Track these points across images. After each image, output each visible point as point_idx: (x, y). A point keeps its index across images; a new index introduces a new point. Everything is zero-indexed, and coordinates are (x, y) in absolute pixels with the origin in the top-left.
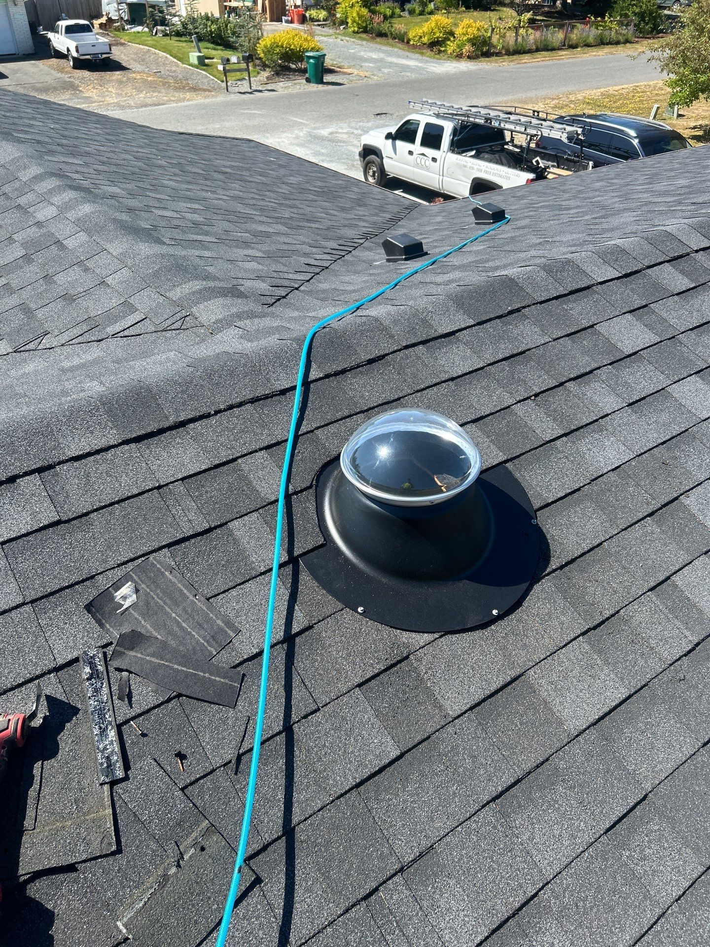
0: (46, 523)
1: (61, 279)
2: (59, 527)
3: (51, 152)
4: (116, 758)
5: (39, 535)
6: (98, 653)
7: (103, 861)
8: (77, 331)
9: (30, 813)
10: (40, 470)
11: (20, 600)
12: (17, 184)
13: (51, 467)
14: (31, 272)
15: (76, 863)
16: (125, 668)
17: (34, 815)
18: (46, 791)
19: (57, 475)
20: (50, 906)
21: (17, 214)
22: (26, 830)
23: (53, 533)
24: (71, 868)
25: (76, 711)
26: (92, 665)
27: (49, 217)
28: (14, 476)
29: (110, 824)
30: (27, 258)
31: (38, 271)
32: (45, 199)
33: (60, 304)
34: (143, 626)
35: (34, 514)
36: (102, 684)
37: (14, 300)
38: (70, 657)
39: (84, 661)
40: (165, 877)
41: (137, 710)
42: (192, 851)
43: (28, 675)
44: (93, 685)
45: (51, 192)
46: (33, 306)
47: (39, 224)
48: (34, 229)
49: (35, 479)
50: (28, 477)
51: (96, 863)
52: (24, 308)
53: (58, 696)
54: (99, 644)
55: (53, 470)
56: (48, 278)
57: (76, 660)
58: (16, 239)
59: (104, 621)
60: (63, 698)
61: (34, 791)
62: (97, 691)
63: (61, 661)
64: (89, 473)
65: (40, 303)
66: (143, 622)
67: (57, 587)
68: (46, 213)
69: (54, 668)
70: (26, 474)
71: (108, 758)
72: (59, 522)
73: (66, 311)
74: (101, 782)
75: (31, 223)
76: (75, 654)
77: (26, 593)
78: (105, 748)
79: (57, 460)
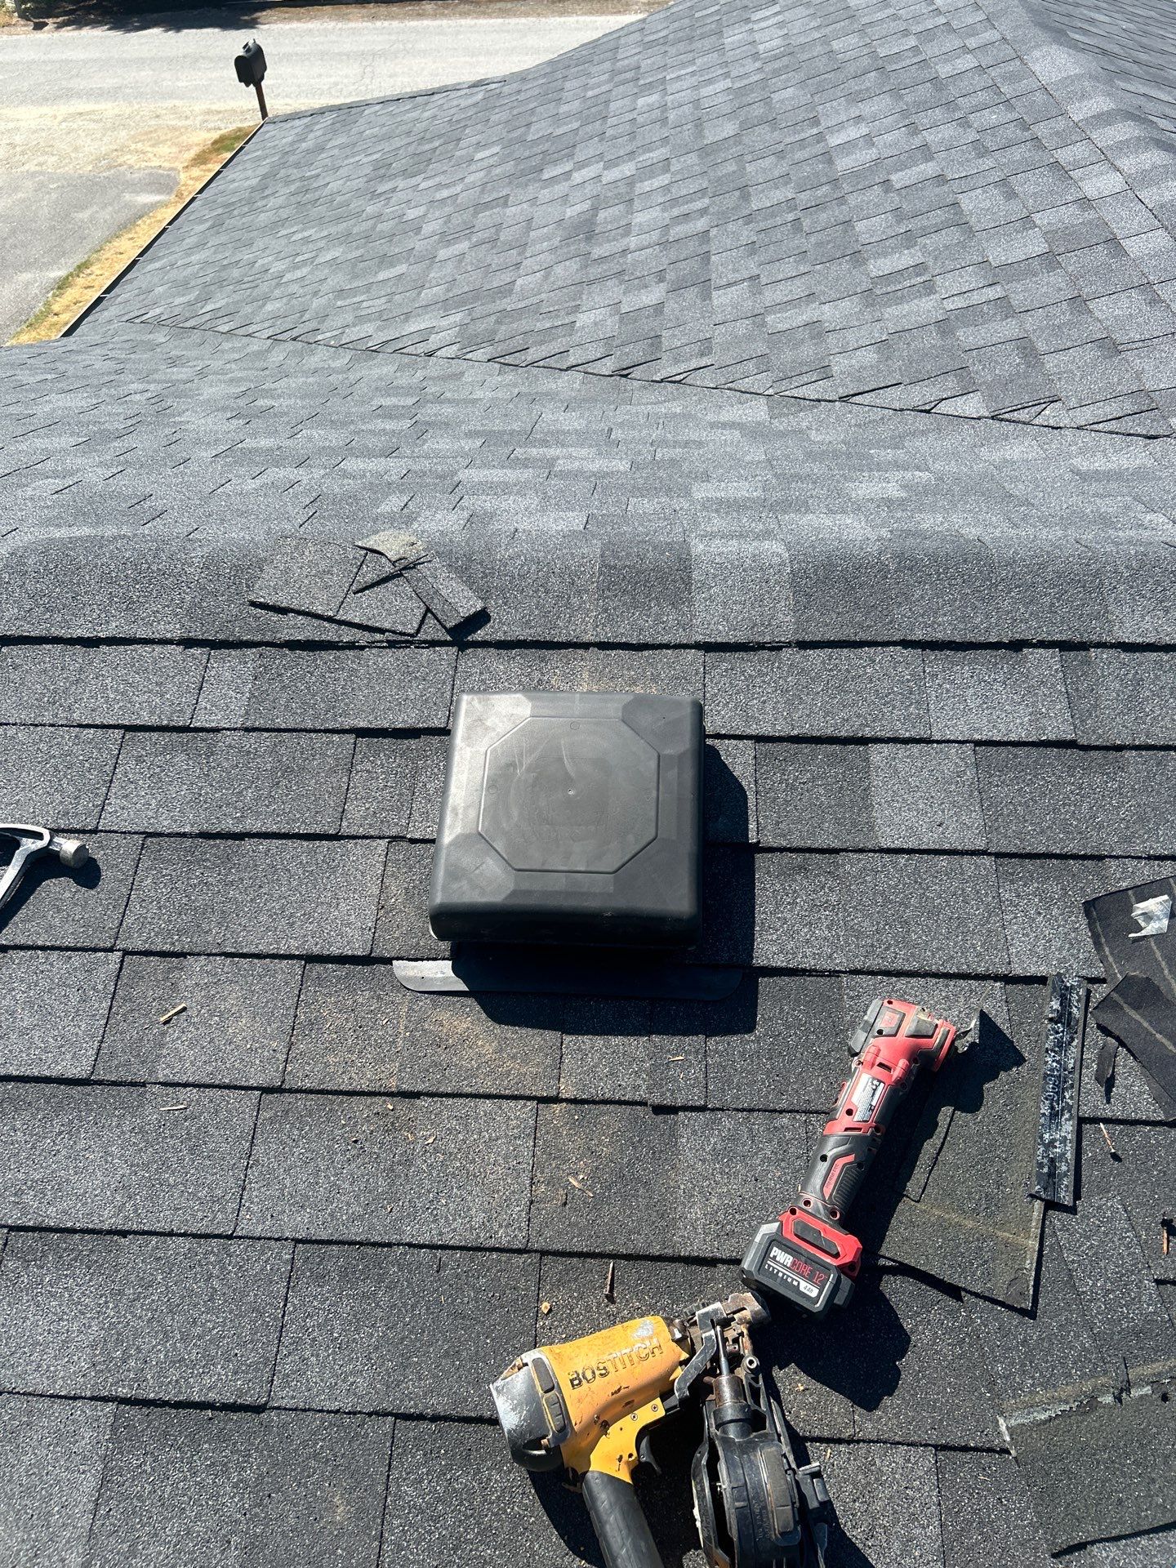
0: (1052, 737)
1: (1102, 308)
2: (1069, 751)
3: (1125, 74)
4: (1064, 1168)
5: (1034, 752)
6: (1079, 986)
7: (1006, 1314)
8: (1112, 409)
9: (919, 1174)
10: (1065, 646)
11: (980, 844)
12: (1060, 124)
13: (1083, 646)
14: (1051, 285)
15: (965, 1290)
16: (1117, 1033)
17: (923, 1182)
18: (948, 1156)
19: (1089, 663)
20: (908, 1325)
21: (1048, 179)
22: (907, 1197)
23: (1058, 758)
24: (954, 1292)
25: (1020, 1060)
26: (1065, 1002)
27: (1107, 193)
28: (1022, 640)
29: (1030, 1264)
30: (1050, 260)
31: (1062, 285)
32: (1106, 158)
33: (1091, 354)
34: (1165, 979)
35: (1036, 716)
36: (1072, 1039)
37: (1009, 328)
38: (1033, 970)
39: (1054, 988)
40: (1092, 1402)
41: (1115, 1110)
42: (1147, 1390)
43: (965, 967)
44: (1057, 1033)
45: (1122, 147)
46: (1041, 346)
47: (1085, 202)
48: (1073, 209)
49: (1052, 657)
50: (1041, 651)
51: (992, 1309)
52: (1026, 347)
53: (999, 1022)
54: (1084, 973)
55: (1084, 653)
56: (1078, 302)
57: (1042, 980)
58: (1038, 222)
59: (1103, 940)
60: (1005, 1028)
61: (933, 1146)
62: (1061, 1046)
63: (1018, 970)
64: (1143, 680)
65: (1056, 343)
66: (1166, 972)
67: (1042, 849)
68: (1101, 183)
69: (1006, 976)
70: (1042, 644)
71: (1052, 1161)
72: (1071, 744)
73: (1101, 368)
74: (1033, 1192)
75: (1070, 198)
76: (1042, 970)
77: (994, 837)
78: (1052, 1143)
79: (1095, 638)
